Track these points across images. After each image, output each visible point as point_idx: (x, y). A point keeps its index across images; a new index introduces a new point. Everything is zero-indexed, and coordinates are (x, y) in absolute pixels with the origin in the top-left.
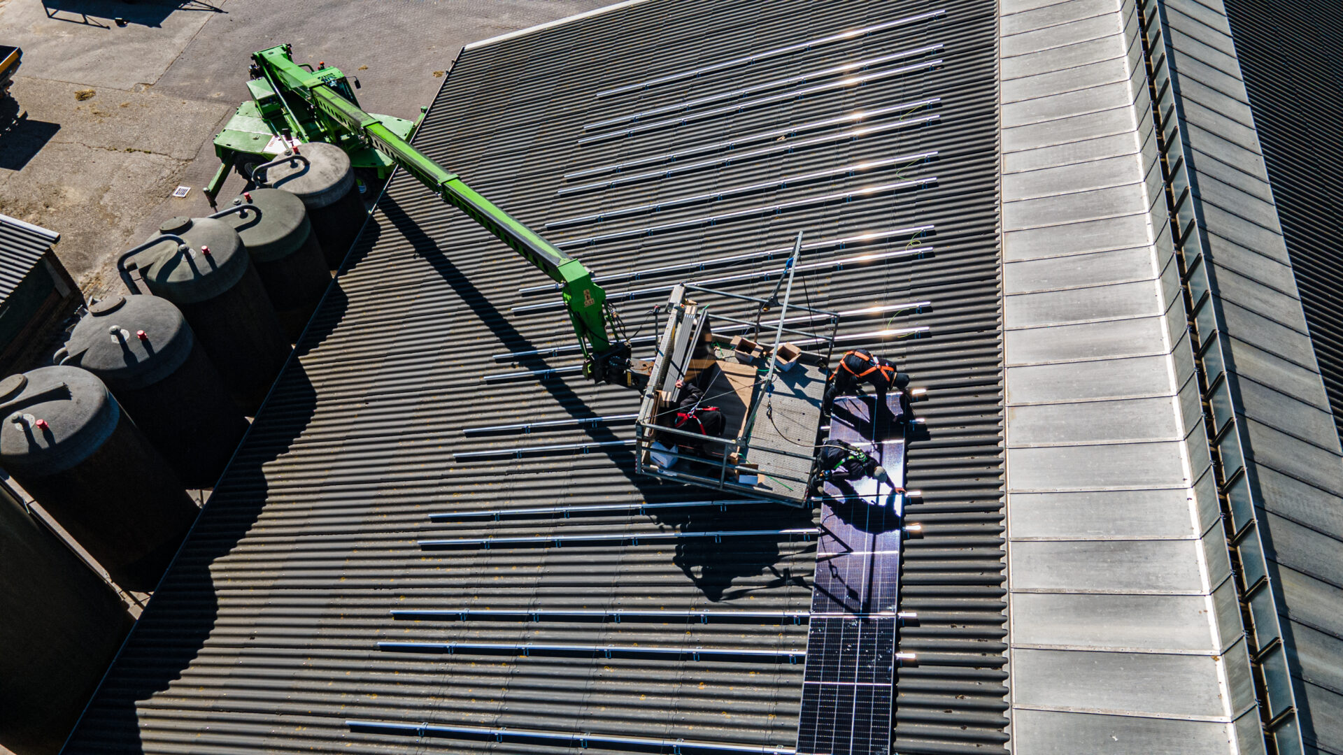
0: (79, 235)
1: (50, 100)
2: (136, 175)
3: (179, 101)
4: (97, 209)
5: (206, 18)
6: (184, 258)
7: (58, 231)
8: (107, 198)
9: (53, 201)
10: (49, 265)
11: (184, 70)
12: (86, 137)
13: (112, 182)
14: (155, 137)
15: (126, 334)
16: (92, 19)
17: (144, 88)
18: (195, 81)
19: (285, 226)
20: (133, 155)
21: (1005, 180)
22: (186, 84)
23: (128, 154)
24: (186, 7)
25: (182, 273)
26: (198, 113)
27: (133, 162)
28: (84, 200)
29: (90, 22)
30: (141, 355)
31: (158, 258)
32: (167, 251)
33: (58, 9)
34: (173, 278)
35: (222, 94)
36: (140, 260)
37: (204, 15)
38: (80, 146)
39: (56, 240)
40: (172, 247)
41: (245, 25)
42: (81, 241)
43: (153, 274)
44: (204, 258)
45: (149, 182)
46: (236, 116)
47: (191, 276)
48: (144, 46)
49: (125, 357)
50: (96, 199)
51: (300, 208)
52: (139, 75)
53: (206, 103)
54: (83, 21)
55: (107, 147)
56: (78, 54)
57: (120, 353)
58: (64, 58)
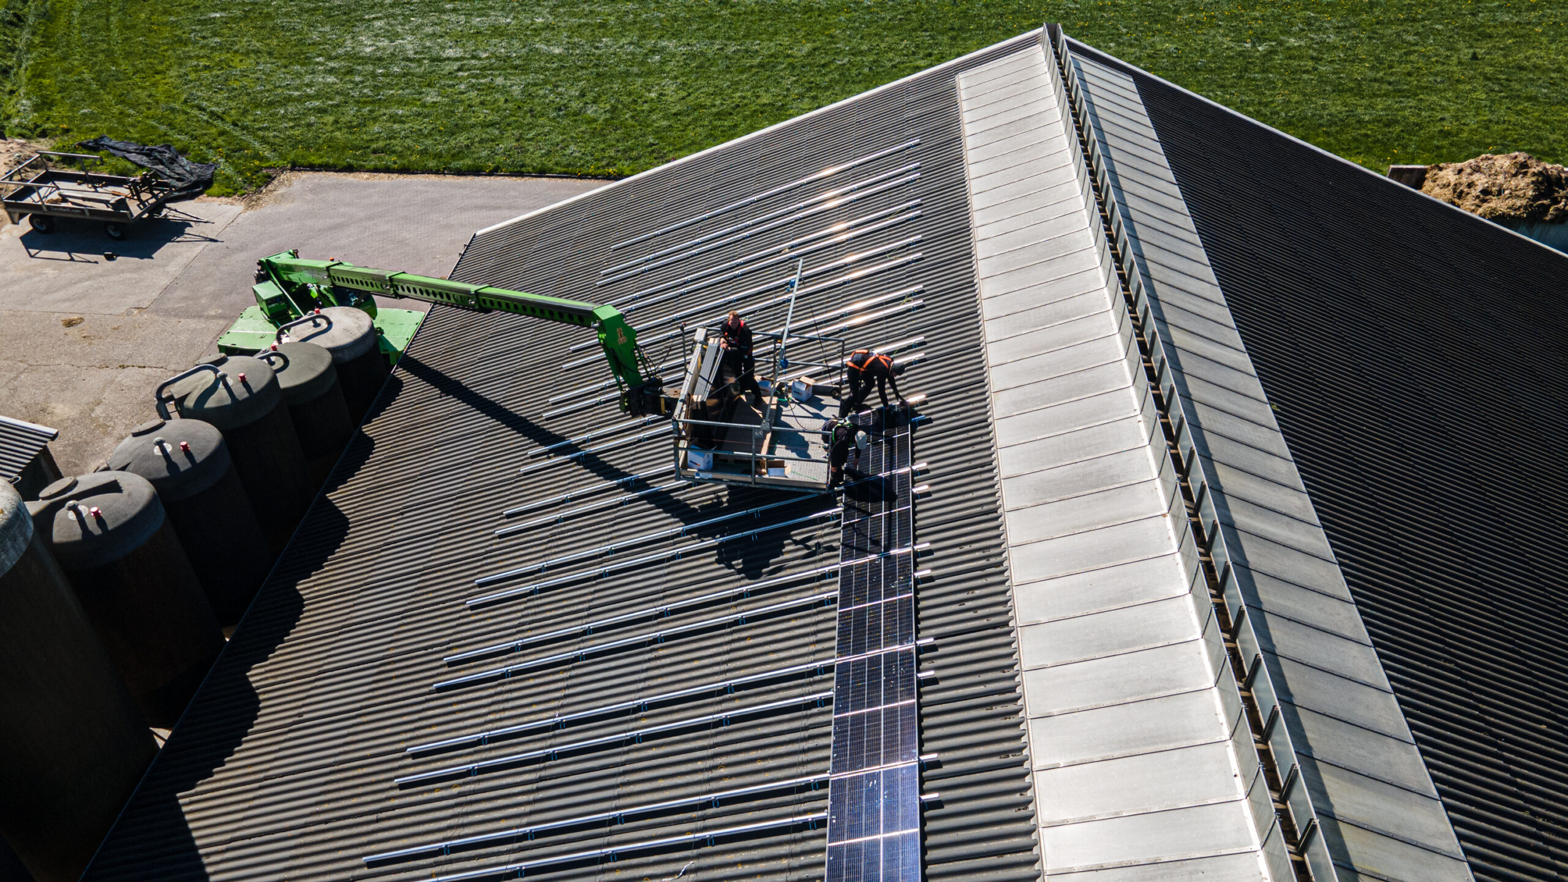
0: (69, 445)
1: (34, 329)
2: (130, 388)
3: (174, 320)
4: (88, 421)
5: (201, 248)
6: (221, 385)
7: (55, 428)
8: (99, 410)
9: (40, 417)
10: (44, 463)
11: (179, 293)
12: (75, 358)
13: (104, 396)
14: (149, 353)
15: (169, 448)
16: (75, 256)
17: (136, 312)
18: (191, 302)
19: (313, 370)
20: (126, 370)
21: (979, 244)
22: (181, 305)
23: (120, 370)
24: (179, 239)
25: (220, 398)
26: (195, 329)
27: (126, 377)
28: (74, 413)
29: (76, 258)
30: (184, 464)
31: (195, 388)
32: (204, 381)
33: (41, 249)
34: (211, 403)
35: (220, 311)
36: (176, 390)
37: (199, 245)
38: (68, 367)
39: (54, 437)
40: (209, 377)
41: (241, 251)
42: (72, 451)
43: (190, 403)
44: (241, 385)
45: (144, 393)
46: (240, 320)
47: (228, 401)
48: (135, 275)
49: (168, 467)
50: (86, 414)
51: (328, 358)
52: (131, 301)
53: (202, 320)
54: (69, 258)
55: (98, 365)
56: (64, 287)
57: (163, 464)
58: (47, 292)
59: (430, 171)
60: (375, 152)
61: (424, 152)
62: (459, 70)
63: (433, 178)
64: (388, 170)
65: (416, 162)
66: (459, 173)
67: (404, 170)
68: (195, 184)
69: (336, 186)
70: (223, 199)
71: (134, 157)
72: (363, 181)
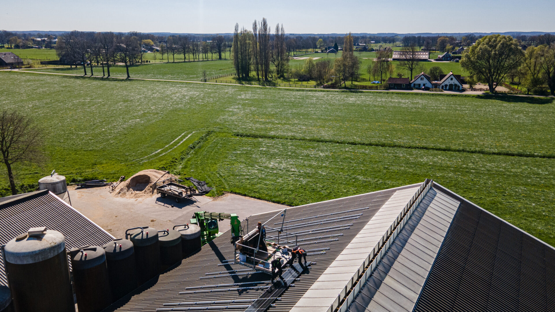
1: (144, 220)
5: (194, 208)
6: (141, 234)
15: (117, 245)
17: (169, 221)
24: (191, 205)
25: (139, 237)
30: (118, 250)
31: (136, 232)
32: (138, 231)
33: (159, 202)
34: (137, 238)
36: (132, 232)
40: (140, 231)
44: (146, 235)
47: (141, 238)
48: (175, 212)
49: (113, 250)
54: (164, 205)
56: (157, 212)
58: (153, 212)
59: (266, 200)
60: (254, 192)
61: (267, 194)
62: (292, 174)
63: (266, 202)
64: (255, 197)
65: (263, 197)
66: (274, 202)
67: (259, 198)
68: (204, 192)
69: (239, 199)
70: (209, 197)
71: (195, 183)
72: (247, 199)
